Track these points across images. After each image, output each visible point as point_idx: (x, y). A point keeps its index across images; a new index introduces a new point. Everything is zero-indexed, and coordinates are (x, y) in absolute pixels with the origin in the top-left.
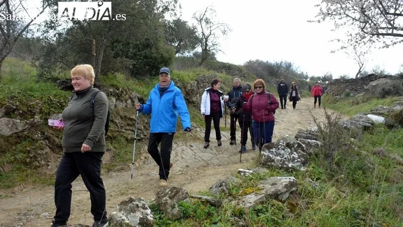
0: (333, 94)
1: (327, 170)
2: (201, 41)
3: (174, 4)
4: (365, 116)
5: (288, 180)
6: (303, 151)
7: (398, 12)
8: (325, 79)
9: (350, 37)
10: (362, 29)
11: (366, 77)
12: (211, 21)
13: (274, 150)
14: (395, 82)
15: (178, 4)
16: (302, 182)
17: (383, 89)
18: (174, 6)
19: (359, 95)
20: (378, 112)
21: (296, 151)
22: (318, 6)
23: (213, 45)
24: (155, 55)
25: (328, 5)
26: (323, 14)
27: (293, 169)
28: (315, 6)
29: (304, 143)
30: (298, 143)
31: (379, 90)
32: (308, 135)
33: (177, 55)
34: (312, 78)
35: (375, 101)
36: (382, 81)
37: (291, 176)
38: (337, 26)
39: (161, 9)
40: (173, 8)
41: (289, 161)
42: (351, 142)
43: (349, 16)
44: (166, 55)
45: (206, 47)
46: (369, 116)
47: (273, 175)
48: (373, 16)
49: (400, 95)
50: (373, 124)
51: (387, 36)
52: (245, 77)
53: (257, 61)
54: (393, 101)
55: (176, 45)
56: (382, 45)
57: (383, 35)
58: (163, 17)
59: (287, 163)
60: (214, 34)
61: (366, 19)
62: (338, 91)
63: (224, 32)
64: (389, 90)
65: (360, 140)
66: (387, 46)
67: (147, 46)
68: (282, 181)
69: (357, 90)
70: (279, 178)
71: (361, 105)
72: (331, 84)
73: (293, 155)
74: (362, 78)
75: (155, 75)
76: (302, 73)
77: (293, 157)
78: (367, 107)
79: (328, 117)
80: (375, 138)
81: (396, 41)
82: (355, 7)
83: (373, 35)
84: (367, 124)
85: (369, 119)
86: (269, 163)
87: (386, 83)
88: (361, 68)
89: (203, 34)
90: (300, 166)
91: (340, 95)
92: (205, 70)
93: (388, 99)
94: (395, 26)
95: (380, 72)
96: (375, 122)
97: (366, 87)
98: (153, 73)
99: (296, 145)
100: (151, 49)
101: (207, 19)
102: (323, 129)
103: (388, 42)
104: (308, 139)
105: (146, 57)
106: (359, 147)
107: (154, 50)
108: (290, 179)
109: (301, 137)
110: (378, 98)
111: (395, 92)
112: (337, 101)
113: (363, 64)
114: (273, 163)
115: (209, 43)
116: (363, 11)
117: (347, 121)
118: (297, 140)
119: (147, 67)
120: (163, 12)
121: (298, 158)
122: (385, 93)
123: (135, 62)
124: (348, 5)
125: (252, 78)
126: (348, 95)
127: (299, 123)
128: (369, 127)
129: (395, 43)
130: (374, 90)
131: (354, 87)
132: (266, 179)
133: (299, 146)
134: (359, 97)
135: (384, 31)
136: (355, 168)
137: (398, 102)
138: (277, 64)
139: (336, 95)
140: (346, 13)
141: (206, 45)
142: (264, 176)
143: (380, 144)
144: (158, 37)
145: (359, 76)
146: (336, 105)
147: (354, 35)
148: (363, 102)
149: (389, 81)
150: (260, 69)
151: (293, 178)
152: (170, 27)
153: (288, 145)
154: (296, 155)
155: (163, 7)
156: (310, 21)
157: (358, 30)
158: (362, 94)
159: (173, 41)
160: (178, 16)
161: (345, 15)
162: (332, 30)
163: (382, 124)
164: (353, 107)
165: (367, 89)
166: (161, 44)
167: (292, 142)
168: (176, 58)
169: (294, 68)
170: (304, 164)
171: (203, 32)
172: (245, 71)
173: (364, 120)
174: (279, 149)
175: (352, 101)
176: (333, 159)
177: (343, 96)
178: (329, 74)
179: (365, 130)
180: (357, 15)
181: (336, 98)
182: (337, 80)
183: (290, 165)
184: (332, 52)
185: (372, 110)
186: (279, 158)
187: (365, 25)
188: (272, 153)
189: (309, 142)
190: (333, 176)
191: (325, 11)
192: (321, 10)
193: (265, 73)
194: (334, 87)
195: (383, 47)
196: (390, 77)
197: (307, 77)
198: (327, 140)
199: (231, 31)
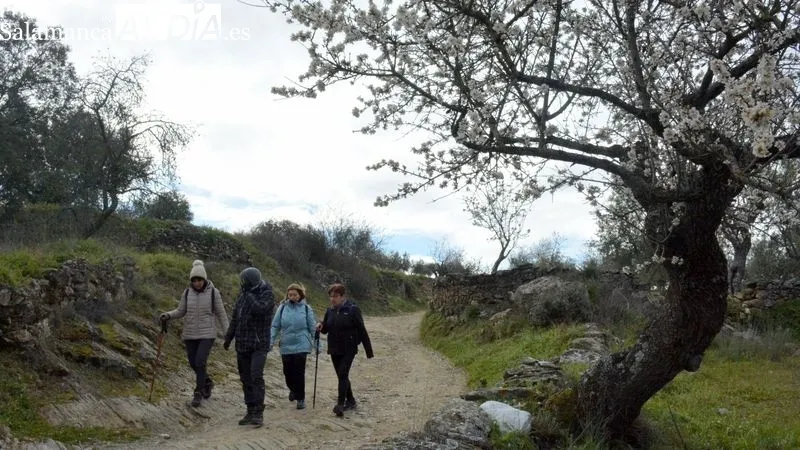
0: (443, 310)
17: (548, 304)
19: (498, 315)
31: (538, 305)
36: (545, 282)
62: (455, 304)
64: (561, 304)
69: (494, 303)
74: (505, 275)
87: (554, 289)
88: (504, 250)
91: (459, 315)
97: (513, 296)
110: (536, 326)
112: (452, 328)
113: (508, 241)
122: (552, 315)
126: (474, 314)
130: (527, 305)
131: (488, 295)
134: (497, 320)
139: (449, 315)
145: (500, 268)
146: (450, 338)
148: (505, 335)
149: (559, 284)
158: (504, 313)
165: (515, 302)
175: (482, 330)
177: (464, 317)
181: (450, 321)
194: (446, 295)
199: (184, 142)
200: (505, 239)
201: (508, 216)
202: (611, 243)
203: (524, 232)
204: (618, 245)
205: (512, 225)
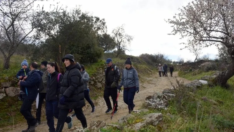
0: (184, 70)
1: (178, 109)
2: (117, 45)
3: (103, 26)
4: (198, 81)
5: (158, 115)
6: (166, 99)
7: (212, 29)
8: (180, 63)
9: (189, 42)
10: (195, 38)
11: (199, 61)
12: (122, 34)
13: (151, 100)
14: (213, 63)
15: (105, 26)
16: (165, 115)
17: (208, 67)
18: (103, 27)
19: (196, 70)
20: (205, 78)
21: (162, 100)
22: (173, 26)
23: (123, 47)
24: (93, 52)
25: (177, 26)
26: (175, 30)
27: (161, 109)
28: (171, 27)
29: (166, 95)
30: (164, 96)
31: (205, 68)
32: (169, 91)
33: (105, 52)
34: (174, 62)
35: (204, 73)
36: (207, 63)
37: (160, 112)
38: (183, 36)
39: (96, 29)
40: (102, 28)
41: (159, 105)
42: (190, 94)
43: (188, 32)
44: (98, 52)
45: (119, 48)
46: (200, 81)
47: (151, 113)
48: (200, 32)
49: (216, 70)
50: (202, 85)
51: (206, 41)
52: (140, 62)
53: (146, 54)
54: (212, 73)
55: (105, 47)
56: (205, 45)
57: (205, 40)
58: (97, 33)
59: (158, 106)
60: (123, 41)
61: (196, 33)
62: (186, 69)
63: (129, 40)
64: (210, 67)
65: (195, 93)
66: (208, 46)
67: (89, 47)
68: (155, 115)
69: (195, 68)
70: (153, 114)
71: (197, 75)
72: (183, 65)
73: (161, 102)
74: (197, 62)
75: (93, 63)
76: (169, 60)
77: (161, 103)
78: (200, 76)
79: (178, 82)
80: (203, 92)
81: (212, 43)
82: (191, 27)
83: (200, 40)
84: (199, 85)
85: (200, 82)
86: (149, 106)
87: (209, 64)
88: (197, 57)
89: (118, 41)
90: (165, 108)
91: (187, 71)
92: (119, 59)
93: (210, 72)
94: (210, 36)
95: (206, 59)
96: (203, 84)
97: (199, 66)
98: (92, 62)
99: (163, 97)
100: (90, 49)
101: (120, 33)
102: (176, 88)
103: (208, 44)
104: (169, 93)
105: (88, 53)
106: (194, 97)
107: (92, 50)
108: (159, 114)
109: (165, 92)
110: (205, 72)
111: (213, 68)
112: (186, 73)
114: (151, 106)
115: (121, 46)
116: (195, 29)
117: (189, 84)
118: (163, 94)
119: (89, 59)
120: (97, 30)
121: (163, 103)
122: (209, 69)
123: (82, 56)
124: (188, 26)
125: (144, 63)
126: (191, 70)
127: (167, 85)
128: (199, 86)
129: (211, 44)
130: (203, 68)
131: (194, 66)
132: (147, 115)
133: (164, 97)
135: (205, 39)
136: (192, 107)
137: (215, 73)
138: (156, 56)
140: (187, 30)
141: (120, 47)
142: (146, 113)
143: (205, 95)
144: (94, 43)
145: (196, 61)
146: (185, 75)
147: (191, 41)
148: (198, 74)
150: (147, 58)
151: (160, 113)
152: (101, 38)
153: (159, 97)
154: (162, 102)
155: (97, 28)
156: (169, 34)
157: (193, 38)
158: (198, 70)
159: (103, 45)
160: (105, 32)
161: (186, 31)
162: (180, 39)
163: (206, 85)
164: (194, 77)
165: (200, 67)
166: (96, 47)
167: (160, 95)
168: (104, 54)
169: (165, 57)
170: (166, 106)
171: (118, 40)
172: (140, 60)
173: (197, 83)
174: (154, 99)
175: (193, 73)
176: (181, 103)
178: (182, 60)
179: (198, 88)
180: (192, 31)
182: (185, 63)
183: (159, 107)
184: (181, 49)
185: (202, 78)
186: (154, 103)
187: (196, 36)
188: (150, 101)
189: (169, 95)
190: (181, 112)
191: (176, 29)
192: (174, 28)
193: (150, 61)
194: (184, 67)
195: (206, 46)
196: (211, 61)
197: (171, 62)
198: (178, 94)
199: (132, 39)
200: (197, 55)
201: (197, 50)
202: (221, 55)
203: (201, 53)
204: (223, 55)
205: (198, 52)
